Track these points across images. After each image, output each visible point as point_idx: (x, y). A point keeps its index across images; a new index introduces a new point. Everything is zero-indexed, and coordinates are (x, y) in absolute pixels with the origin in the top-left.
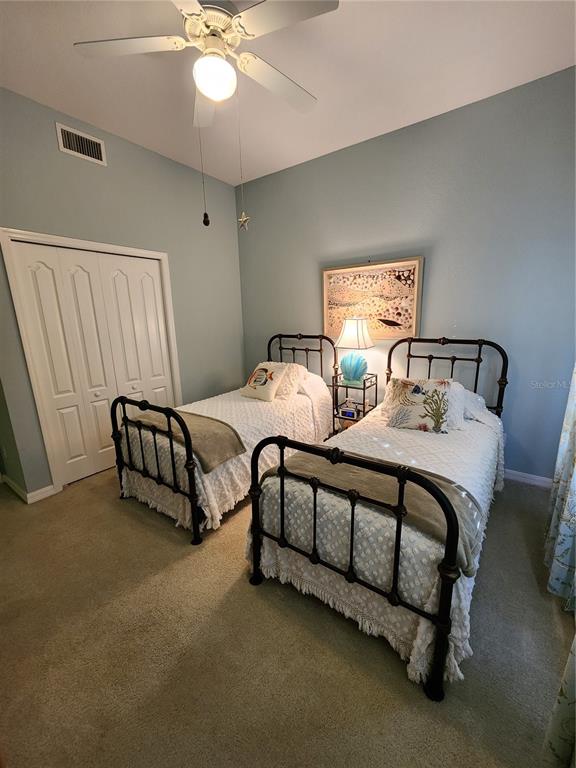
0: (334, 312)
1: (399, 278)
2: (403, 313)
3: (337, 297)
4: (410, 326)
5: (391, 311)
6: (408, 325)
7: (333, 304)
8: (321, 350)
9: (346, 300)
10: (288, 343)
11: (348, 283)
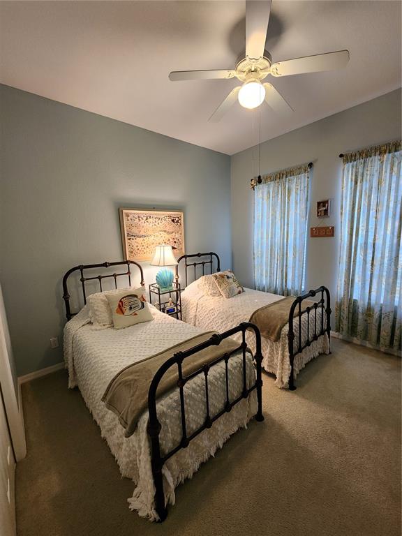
0: (133, 242)
1: (173, 221)
2: (177, 241)
3: (135, 231)
4: (181, 249)
5: (171, 240)
6: (180, 248)
7: (131, 236)
8: (129, 273)
9: (142, 233)
10: (88, 273)
11: (143, 221)
